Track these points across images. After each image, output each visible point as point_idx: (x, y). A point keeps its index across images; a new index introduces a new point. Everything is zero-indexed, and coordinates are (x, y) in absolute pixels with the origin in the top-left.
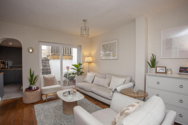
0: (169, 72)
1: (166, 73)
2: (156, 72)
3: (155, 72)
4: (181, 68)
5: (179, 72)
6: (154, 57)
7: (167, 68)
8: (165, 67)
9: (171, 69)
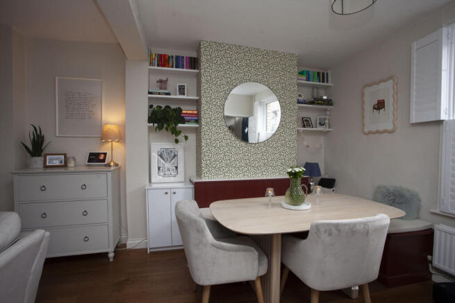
0: (71, 164)
1: (65, 166)
2: (46, 167)
3: (42, 166)
4: (91, 154)
5: (88, 162)
6: (39, 132)
7: (68, 156)
8: (65, 155)
9: (73, 158)
